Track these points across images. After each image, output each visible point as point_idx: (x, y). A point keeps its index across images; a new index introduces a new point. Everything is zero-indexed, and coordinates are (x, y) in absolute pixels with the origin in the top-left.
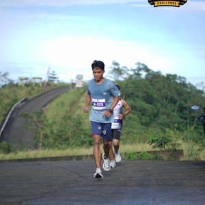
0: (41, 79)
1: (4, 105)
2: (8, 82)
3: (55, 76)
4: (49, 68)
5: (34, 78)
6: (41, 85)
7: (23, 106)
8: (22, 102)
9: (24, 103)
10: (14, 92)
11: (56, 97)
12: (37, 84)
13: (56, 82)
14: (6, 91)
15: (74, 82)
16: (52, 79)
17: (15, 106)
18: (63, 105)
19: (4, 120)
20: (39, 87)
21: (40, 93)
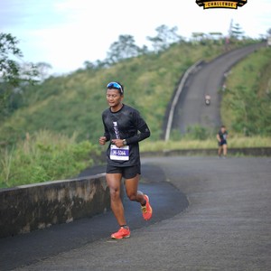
0: (220, 34)
1: (174, 71)
2: (177, 40)
3: (240, 31)
4: (232, 20)
5: (212, 34)
6: (221, 43)
7: (199, 71)
8: (197, 66)
9: (200, 67)
10: (186, 52)
11: (242, 59)
12: (216, 42)
13: (240, 38)
14: (177, 51)
15: (265, 38)
16: (235, 34)
17: (189, 71)
18: (251, 69)
19: (176, 90)
20: (219, 45)
21: (220, 54)
